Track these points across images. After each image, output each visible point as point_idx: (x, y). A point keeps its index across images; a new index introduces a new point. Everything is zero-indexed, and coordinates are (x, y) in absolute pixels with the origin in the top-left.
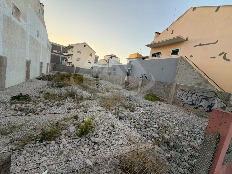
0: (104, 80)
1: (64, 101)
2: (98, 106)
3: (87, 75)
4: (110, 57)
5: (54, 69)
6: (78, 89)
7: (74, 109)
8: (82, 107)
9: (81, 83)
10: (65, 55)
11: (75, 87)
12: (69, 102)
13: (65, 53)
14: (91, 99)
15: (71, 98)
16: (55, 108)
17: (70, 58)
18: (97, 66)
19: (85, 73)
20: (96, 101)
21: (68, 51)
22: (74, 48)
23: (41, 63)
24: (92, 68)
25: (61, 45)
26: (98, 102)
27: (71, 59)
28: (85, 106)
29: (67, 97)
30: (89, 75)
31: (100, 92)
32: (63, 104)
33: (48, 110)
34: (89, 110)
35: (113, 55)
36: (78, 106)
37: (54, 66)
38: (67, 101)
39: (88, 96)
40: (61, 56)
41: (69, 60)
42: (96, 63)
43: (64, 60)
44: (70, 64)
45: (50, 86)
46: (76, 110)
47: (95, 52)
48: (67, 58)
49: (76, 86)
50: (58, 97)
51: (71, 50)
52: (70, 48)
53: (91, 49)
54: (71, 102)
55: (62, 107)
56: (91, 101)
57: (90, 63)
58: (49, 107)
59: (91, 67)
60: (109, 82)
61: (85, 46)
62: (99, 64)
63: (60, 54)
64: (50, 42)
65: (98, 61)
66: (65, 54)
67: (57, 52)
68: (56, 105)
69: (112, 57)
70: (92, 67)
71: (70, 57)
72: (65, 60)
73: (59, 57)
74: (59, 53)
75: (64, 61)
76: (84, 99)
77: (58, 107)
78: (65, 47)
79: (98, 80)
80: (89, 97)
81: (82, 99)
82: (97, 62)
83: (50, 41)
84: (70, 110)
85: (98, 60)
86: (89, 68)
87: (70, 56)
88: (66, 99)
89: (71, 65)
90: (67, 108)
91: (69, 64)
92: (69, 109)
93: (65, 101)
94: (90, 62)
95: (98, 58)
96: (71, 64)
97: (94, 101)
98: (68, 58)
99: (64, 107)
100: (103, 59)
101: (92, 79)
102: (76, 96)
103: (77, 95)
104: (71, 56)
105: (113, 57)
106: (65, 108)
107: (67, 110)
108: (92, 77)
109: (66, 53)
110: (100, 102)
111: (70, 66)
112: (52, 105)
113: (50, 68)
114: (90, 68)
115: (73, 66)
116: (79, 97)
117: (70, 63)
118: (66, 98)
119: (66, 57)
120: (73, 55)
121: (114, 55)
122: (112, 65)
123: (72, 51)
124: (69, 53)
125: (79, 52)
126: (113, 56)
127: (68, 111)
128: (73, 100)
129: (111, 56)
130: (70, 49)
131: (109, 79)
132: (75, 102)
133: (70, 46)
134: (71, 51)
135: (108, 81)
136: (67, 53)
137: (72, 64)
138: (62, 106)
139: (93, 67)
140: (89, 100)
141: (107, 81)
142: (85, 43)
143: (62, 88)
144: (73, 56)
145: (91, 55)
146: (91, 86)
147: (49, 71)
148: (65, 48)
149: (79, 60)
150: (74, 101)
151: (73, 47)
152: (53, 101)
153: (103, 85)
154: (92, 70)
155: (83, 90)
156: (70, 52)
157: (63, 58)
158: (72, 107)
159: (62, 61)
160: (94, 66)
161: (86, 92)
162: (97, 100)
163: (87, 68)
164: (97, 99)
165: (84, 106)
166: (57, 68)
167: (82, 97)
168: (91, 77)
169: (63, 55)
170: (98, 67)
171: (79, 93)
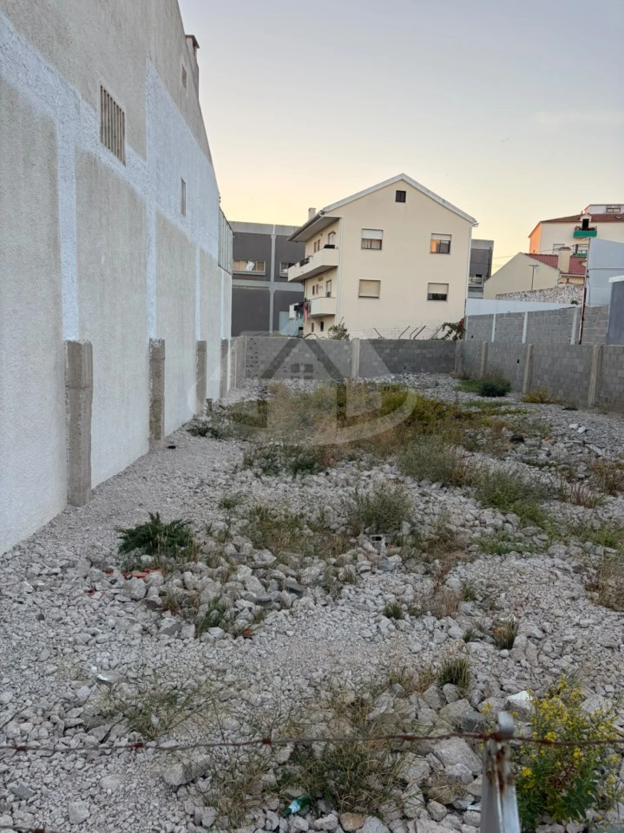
0: (559, 402)
1: (348, 556)
2: (580, 601)
3: (429, 379)
4: (572, 227)
5: (251, 369)
6: (409, 480)
7: (423, 612)
8: (467, 606)
9: (413, 438)
10: (294, 281)
11: (387, 466)
12: (377, 566)
13: (290, 265)
14: (508, 551)
15: (379, 539)
16: (315, 600)
17: (322, 292)
18: (494, 312)
19: (415, 370)
20: (549, 561)
21: (309, 250)
22: (341, 228)
23: (201, 348)
24: (460, 328)
25: (271, 226)
26: (565, 571)
27: (328, 295)
28: (486, 597)
29: (356, 535)
30: (442, 380)
31: (563, 498)
32: (349, 579)
33: (287, 612)
34: (522, 628)
35: (601, 211)
36: (439, 597)
37: (251, 353)
38: (364, 564)
39: (483, 523)
40: (274, 287)
41: (318, 306)
42: (481, 290)
43: (292, 308)
44: (322, 328)
45: (260, 471)
46: (438, 623)
47: (473, 223)
48: (302, 294)
49: (390, 460)
50: (308, 531)
51: (324, 241)
52: (320, 232)
53: (444, 205)
54: (390, 567)
55: (351, 596)
56: (513, 561)
57: (444, 298)
58: (287, 596)
59: (453, 326)
60: (601, 418)
61: (401, 196)
62: (500, 296)
63: (267, 277)
64: (228, 223)
65: (488, 276)
66: (295, 272)
67: (254, 268)
68: (316, 583)
69: (591, 225)
70: (456, 320)
71: (323, 283)
72: (296, 308)
73: (265, 294)
74: (263, 272)
75: (292, 313)
76: (463, 549)
77: (329, 597)
78: (291, 234)
79: (513, 408)
80: (490, 530)
81: (450, 549)
82: (487, 285)
83: (229, 219)
84: (402, 623)
85: (494, 271)
86: (441, 335)
87: (320, 280)
88: (353, 545)
89: (332, 334)
90: (382, 608)
91: (317, 328)
92: (394, 613)
93: (355, 558)
94: (440, 291)
95: (490, 252)
96: (327, 326)
97: (531, 560)
98: (309, 295)
99: (362, 600)
100: (528, 252)
101: (471, 404)
102: (406, 527)
103: (410, 522)
104: (326, 279)
105: (600, 227)
106: (365, 602)
107: (386, 619)
108: (468, 391)
109: (298, 264)
110: (578, 570)
111: (327, 337)
112: (294, 580)
113: (233, 365)
114: (448, 328)
115: (341, 333)
116: (426, 531)
117: (321, 320)
118: (353, 540)
119: (298, 288)
120: (334, 268)
121: (608, 207)
122: (615, 284)
123: (332, 247)
124: (318, 259)
125: (371, 240)
126: (597, 218)
127: (393, 627)
128: (400, 554)
129: (586, 222)
130: (316, 240)
131: (598, 396)
132: (411, 564)
133: (318, 217)
134: (327, 247)
135: (595, 405)
136: (304, 262)
137: (336, 322)
138: (346, 590)
139: (462, 322)
140: (498, 559)
141: (585, 407)
142: (403, 179)
143: (315, 478)
144: (338, 278)
145: (444, 248)
146: (478, 456)
147: (232, 385)
148: (291, 240)
149: (370, 291)
150: (404, 562)
151: (337, 220)
152: (295, 559)
153: (562, 445)
154: (459, 341)
155: (439, 484)
156: (318, 253)
157: (283, 300)
158: (407, 603)
159: (282, 314)
160: (469, 314)
161: (464, 500)
162: (551, 556)
163: (425, 336)
164: (551, 550)
165: (475, 599)
166: (262, 362)
167: (450, 531)
168: (458, 389)
169: (285, 279)
170: (500, 316)
171: (422, 506)
